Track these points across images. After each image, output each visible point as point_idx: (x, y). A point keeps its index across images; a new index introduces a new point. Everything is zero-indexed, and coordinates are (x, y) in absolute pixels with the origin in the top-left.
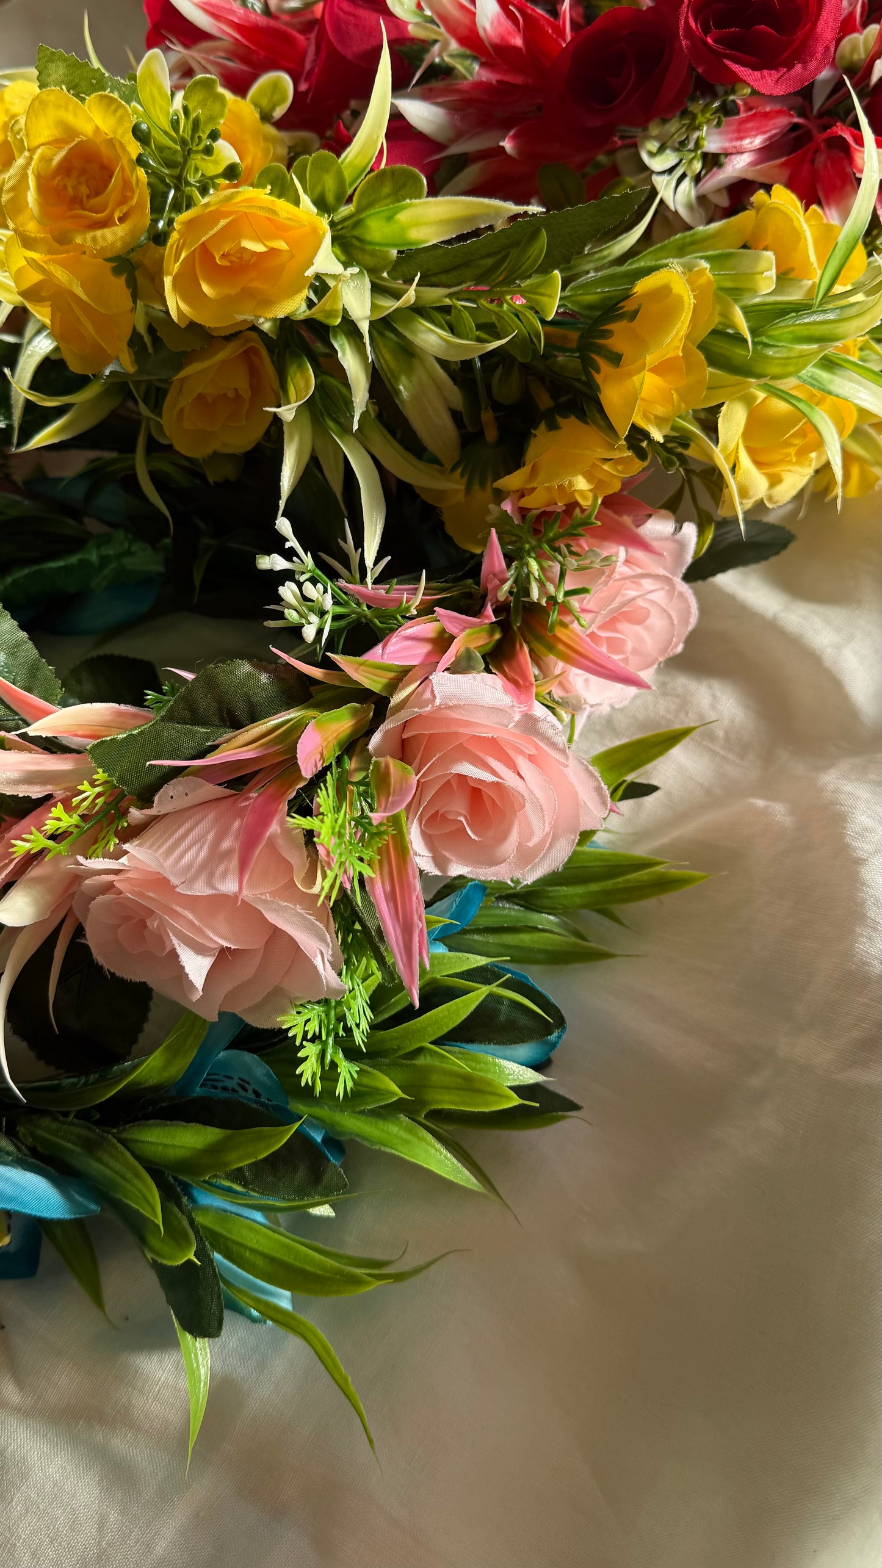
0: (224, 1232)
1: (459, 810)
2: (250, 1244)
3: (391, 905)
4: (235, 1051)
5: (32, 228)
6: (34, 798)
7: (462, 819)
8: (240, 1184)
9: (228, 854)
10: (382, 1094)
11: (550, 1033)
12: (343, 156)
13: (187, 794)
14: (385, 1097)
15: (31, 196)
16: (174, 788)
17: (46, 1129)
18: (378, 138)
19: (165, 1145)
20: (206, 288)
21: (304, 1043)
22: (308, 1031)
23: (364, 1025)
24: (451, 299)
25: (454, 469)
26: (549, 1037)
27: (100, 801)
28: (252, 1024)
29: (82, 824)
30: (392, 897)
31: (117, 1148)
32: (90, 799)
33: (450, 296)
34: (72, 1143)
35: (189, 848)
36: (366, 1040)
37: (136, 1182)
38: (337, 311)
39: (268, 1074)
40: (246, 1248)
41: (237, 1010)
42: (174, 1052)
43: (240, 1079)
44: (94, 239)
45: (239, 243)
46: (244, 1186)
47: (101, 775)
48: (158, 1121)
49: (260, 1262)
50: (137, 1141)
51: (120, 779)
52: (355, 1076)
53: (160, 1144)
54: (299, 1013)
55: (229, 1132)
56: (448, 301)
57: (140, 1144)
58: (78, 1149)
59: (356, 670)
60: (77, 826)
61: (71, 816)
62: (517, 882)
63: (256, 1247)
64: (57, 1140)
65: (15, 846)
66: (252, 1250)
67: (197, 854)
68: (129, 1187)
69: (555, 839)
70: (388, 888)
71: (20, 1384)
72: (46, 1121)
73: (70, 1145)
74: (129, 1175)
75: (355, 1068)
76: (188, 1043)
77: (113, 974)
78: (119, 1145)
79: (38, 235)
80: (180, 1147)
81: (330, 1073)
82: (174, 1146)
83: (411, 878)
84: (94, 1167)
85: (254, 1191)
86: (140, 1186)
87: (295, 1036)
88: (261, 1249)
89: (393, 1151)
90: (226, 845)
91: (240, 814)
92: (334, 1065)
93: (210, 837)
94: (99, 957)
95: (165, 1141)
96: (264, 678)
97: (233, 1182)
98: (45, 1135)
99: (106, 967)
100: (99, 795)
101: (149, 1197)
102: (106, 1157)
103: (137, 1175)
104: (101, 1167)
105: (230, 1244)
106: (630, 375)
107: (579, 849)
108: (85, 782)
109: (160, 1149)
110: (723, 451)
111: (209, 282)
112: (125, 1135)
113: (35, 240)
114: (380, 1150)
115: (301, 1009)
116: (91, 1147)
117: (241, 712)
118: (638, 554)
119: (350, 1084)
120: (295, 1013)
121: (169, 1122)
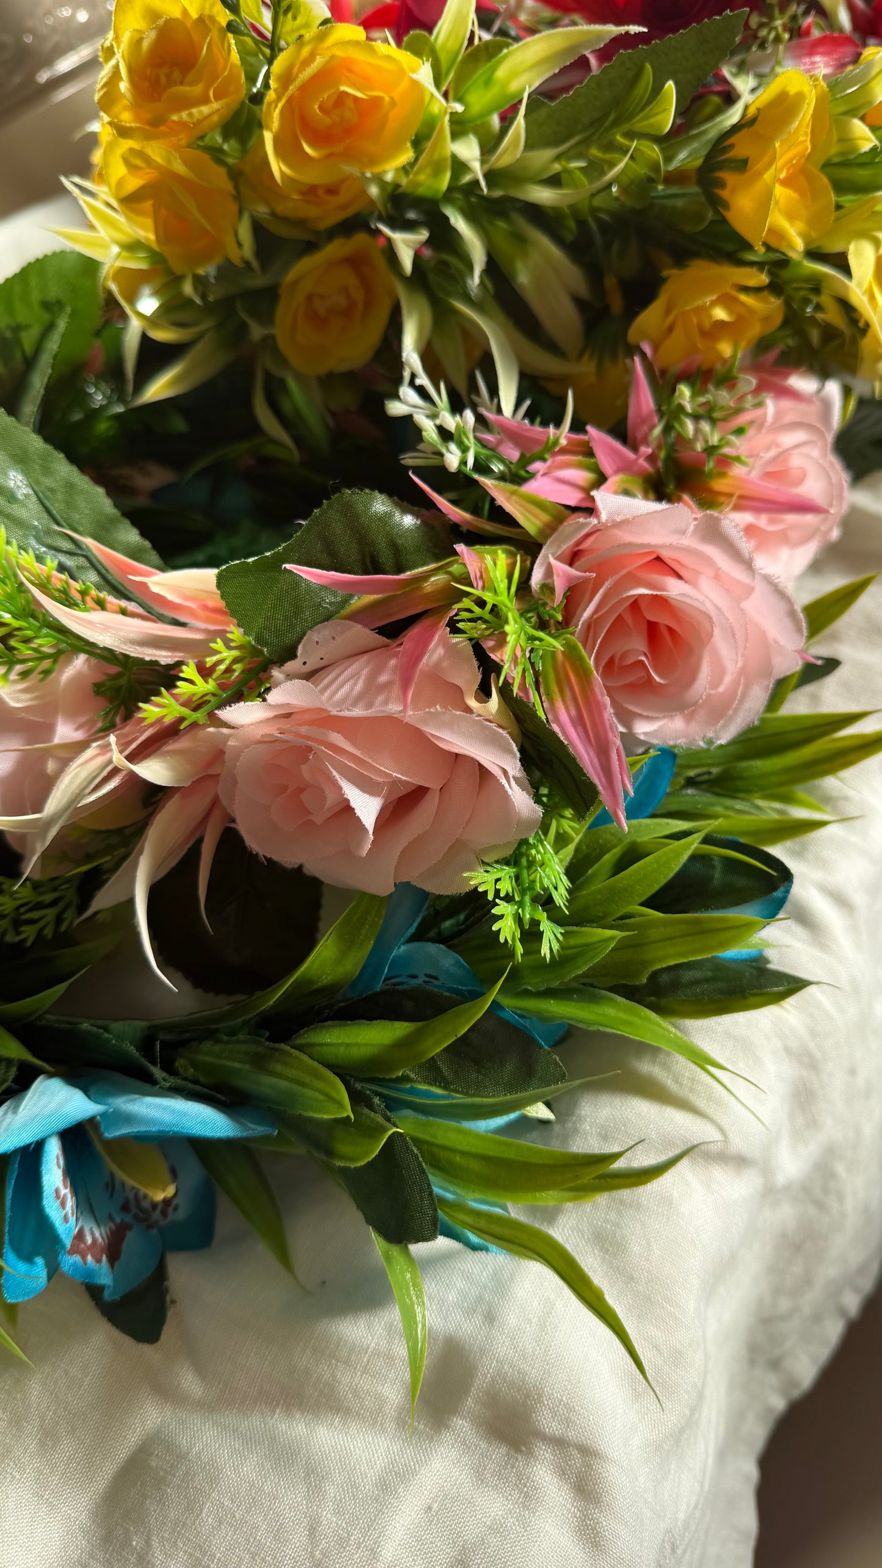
0: (428, 1138)
1: (637, 647)
2: (459, 1147)
3: (580, 729)
4: (416, 945)
5: (127, 118)
6: (163, 663)
7: (643, 658)
8: (440, 1086)
9: (386, 686)
10: (596, 948)
11: (775, 889)
12: (435, 32)
13: (333, 638)
14: (599, 950)
15: (124, 86)
16: (319, 633)
17: (208, 1053)
18: (467, 16)
19: (348, 1045)
20: (307, 148)
21: (497, 901)
22: (499, 890)
23: (562, 890)
24: (560, 163)
25: (581, 355)
26: (775, 894)
27: (238, 667)
28: (434, 891)
29: (219, 692)
30: (579, 722)
31: (291, 1055)
32: (227, 662)
33: (558, 158)
34: (240, 1062)
35: (342, 686)
36: (567, 904)
37: (317, 1083)
38: (445, 159)
39: (458, 963)
40: (455, 1151)
41: (414, 876)
42: (349, 942)
43: (427, 976)
44: (191, 115)
45: (338, 89)
46: (445, 1088)
47: (236, 634)
48: (336, 1022)
49: (474, 1165)
50: (314, 1045)
51: (259, 639)
52: (559, 936)
53: (341, 1044)
54: (487, 872)
55: (420, 1024)
56: (557, 167)
57: (319, 1048)
58: (247, 1067)
59: (508, 499)
60: (214, 695)
61: (206, 682)
62: (710, 742)
63: (467, 1148)
64: (221, 1062)
65: (145, 711)
66: (464, 1154)
67: (352, 689)
68: (309, 1093)
69: (748, 686)
70: (573, 712)
71: (201, 1372)
72: (207, 1046)
73: (237, 1065)
74: (307, 1079)
75: (559, 930)
76: (363, 932)
77: (269, 860)
78: (293, 1051)
79: (133, 125)
80: (366, 1045)
81: (531, 935)
82: (357, 1045)
83: (599, 697)
84: (268, 1084)
85: (457, 1092)
86: (321, 1085)
87: (486, 892)
88: (473, 1150)
89: (614, 1031)
90: (383, 678)
91: (396, 655)
92: (535, 923)
93: (365, 672)
94: (252, 843)
95: (347, 1041)
96: (408, 521)
97: (430, 1084)
98: (208, 1059)
99: (261, 853)
100: (236, 660)
101: (334, 1094)
102: (279, 1068)
103: (317, 1076)
104: (274, 1081)
105: (436, 1150)
106: (760, 174)
107: (770, 715)
108: (219, 640)
109: (342, 1049)
110: (859, 285)
111: (311, 144)
112: (299, 1041)
113: (131, 128)
114: (599, 1031)
115: (489, 868)
116: (259, 1062)
117: (386, 557)
118: (786, 404)
119: (556, 947)
120: (482, 871)
121: (349, 1022)
